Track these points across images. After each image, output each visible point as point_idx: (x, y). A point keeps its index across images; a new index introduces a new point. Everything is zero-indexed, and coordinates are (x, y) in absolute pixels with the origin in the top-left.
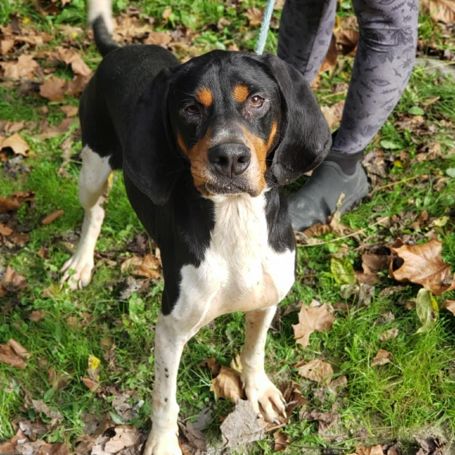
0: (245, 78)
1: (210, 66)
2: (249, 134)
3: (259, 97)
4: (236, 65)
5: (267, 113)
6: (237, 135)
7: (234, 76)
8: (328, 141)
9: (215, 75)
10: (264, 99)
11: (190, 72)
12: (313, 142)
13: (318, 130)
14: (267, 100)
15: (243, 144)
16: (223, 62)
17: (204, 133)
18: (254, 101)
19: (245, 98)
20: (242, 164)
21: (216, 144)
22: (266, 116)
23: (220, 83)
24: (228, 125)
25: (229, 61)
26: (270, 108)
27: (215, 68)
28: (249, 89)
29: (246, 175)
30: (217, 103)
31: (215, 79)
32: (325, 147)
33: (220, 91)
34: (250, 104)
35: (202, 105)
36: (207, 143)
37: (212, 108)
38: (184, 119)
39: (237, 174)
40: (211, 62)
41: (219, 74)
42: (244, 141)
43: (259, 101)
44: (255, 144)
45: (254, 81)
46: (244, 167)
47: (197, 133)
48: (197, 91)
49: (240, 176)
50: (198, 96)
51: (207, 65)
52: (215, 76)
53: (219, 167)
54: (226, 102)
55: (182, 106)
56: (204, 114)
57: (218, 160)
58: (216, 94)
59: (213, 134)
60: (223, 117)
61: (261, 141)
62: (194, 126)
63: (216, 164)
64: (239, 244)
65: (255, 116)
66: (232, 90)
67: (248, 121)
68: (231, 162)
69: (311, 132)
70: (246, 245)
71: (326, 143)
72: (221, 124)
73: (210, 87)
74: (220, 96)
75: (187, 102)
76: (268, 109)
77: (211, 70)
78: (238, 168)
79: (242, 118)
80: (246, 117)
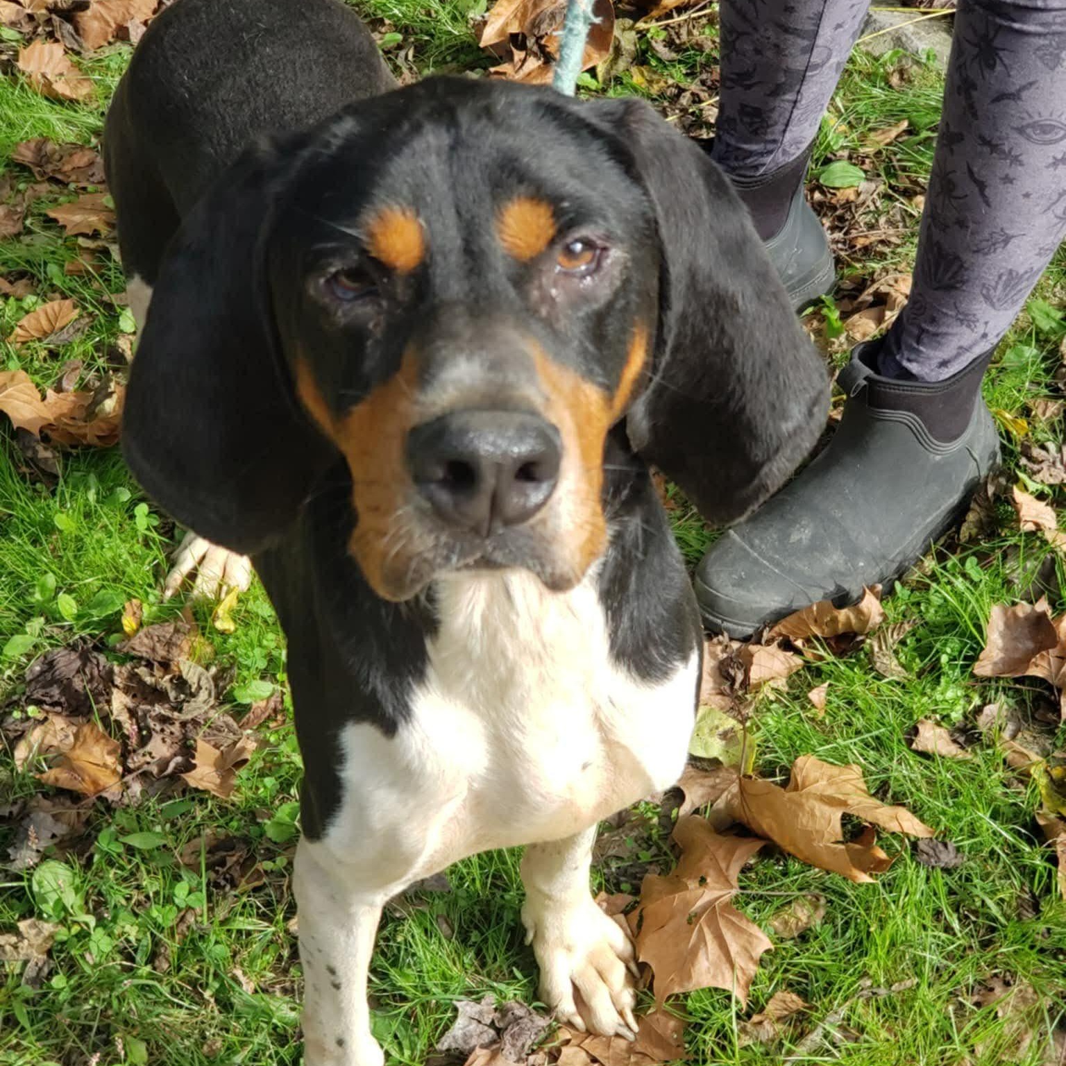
0: (544, 174)
1: (417, 129)
2: (554, 369)
3: (588, 244)
4: (510, 129)
5: (616, 295)
6: (511, 377)
7: (502, 167)
8: (821, 392)
9: (433, 159)
10: (605, 249)
11: (342, 149)
12: (773, 395)
13: (790, 357)
14: (616, 254)
15: (533, 413)
16: (464, 117)
17: (392, 365)
18: (569, 252)
19: (541, 244)
20: (529, 486)
21: (436, 410)
22: (610, 305)
23: (453, 187)
24: (480, 341)
25: (488, 112)
26: (626, 282)
27: (433, 139)
28: (557, 213)
29: (543, 522)
30: (439, 258)
31: (436, 177)
32: (810, 414)
33: (450, 213)
34: (558, 265)
35: (385, 269)
36: (403, 405)
37: (422, 276)
38: (325, 311)
39: (508, 522)
40: (418, 116)
41: (450, 158)
42: (538, 401)
43: (588, 255)
44: (575, 406)
45: (572, 186)
46: (535, 497)
47: (369, 364)
48: (369, 218)
49: (524, 527)
50: (372, 235)
51: (406, 127)
52: (436, 167)
53: (444, 497)
54: (474, 256)
55: (314, 264)
56: (392, 298)
57: (440, 473)
58: (438, 226)
59: (425, 375)
60: (460, 310)
61: (592, 394)
62: (355, 335)
63: (433, 487)
64: (517, 677)
65: (574, 306)
66: (498, 212)
67: (549, 323)
68: (489, 481)
69: (769, 364)
70: (542, 680)
71: (815, 402)
72: (453, 336)
73: (417, 203)
74: (452, 238)
75: (334, 253)
76: (618, 283)
77: (418, 144)
78: (514, 501)
79: (528, 313)
80: (544, 311)
